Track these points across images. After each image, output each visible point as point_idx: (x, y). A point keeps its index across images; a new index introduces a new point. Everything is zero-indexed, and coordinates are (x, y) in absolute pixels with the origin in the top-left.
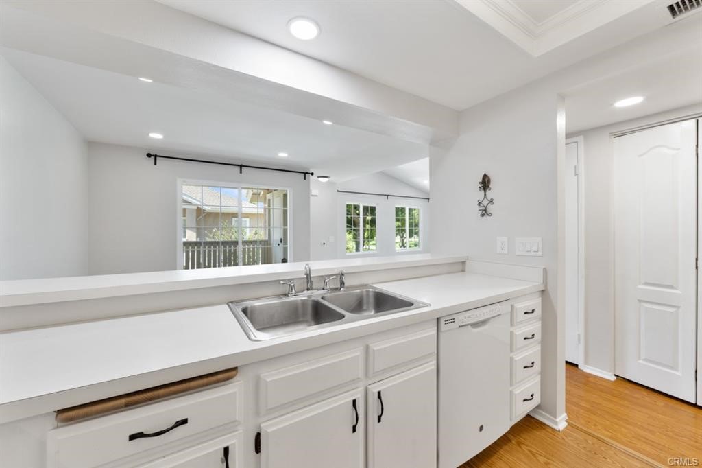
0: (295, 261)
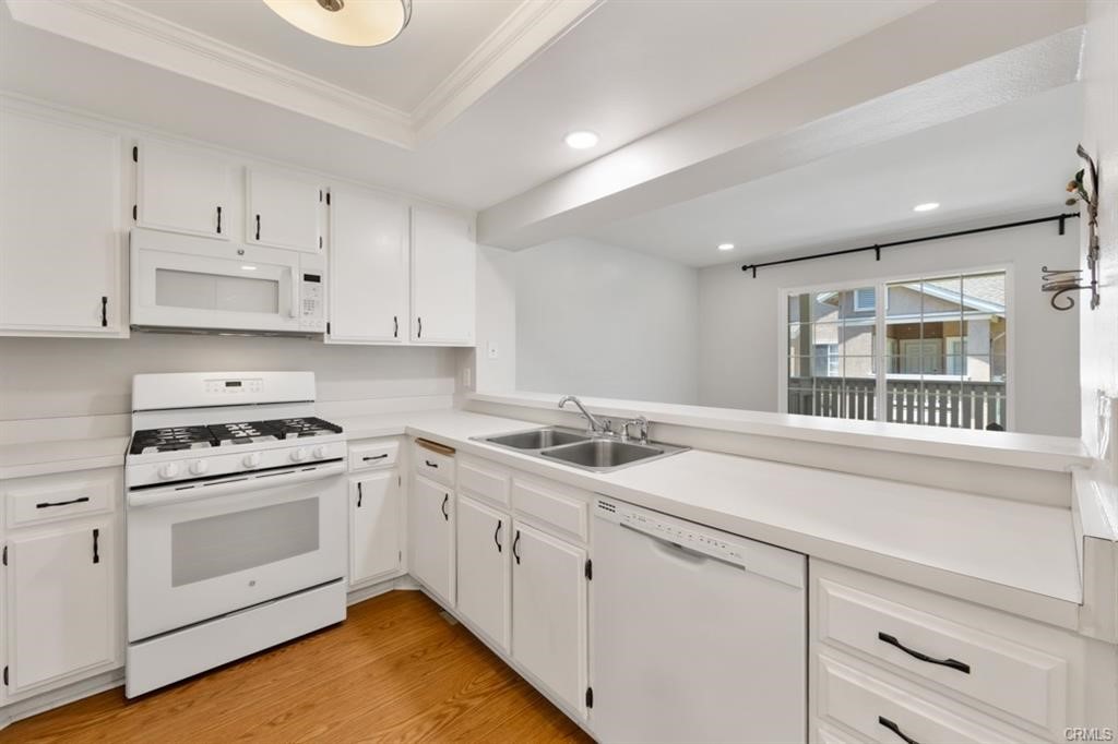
0: (1017, 430)
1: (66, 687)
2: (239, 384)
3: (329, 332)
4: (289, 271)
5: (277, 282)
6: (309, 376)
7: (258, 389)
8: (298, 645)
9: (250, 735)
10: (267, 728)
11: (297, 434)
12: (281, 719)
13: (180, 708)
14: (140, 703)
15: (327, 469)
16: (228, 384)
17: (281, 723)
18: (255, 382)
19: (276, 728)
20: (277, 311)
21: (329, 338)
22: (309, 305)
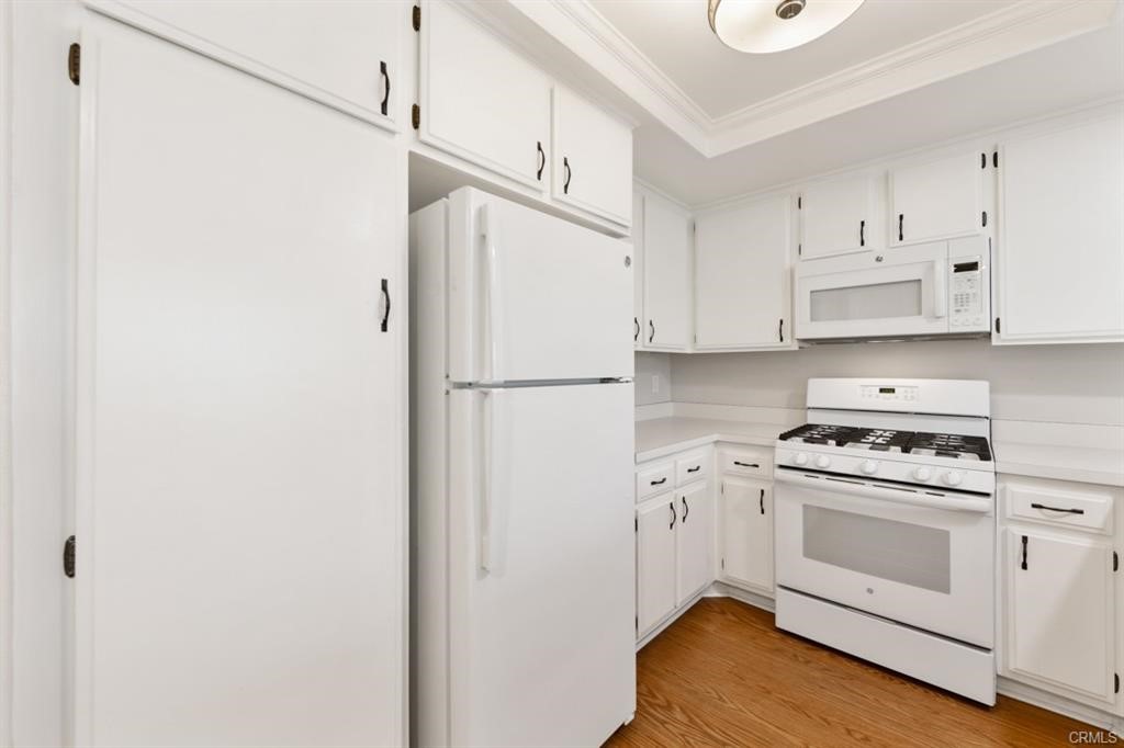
1: (756, 595)
2: (893, 391)
3: (998, 330)
4: (931, 266)
5: (920, 281)
6: (983, 387)
7: (912, 398)
8: (920, 690)
9: (829, 724)
10: (843, 731)
11: (934, 451)
12: (858, 736)
13: (800, 659)
14: (782, 636)
15: (959, 500)
16: (882, 391)
17: (856, 739)
18: (909, 390)
19: (848, 738)
20: (920, 313)
21: (999, 338)
22: (961, 301)
